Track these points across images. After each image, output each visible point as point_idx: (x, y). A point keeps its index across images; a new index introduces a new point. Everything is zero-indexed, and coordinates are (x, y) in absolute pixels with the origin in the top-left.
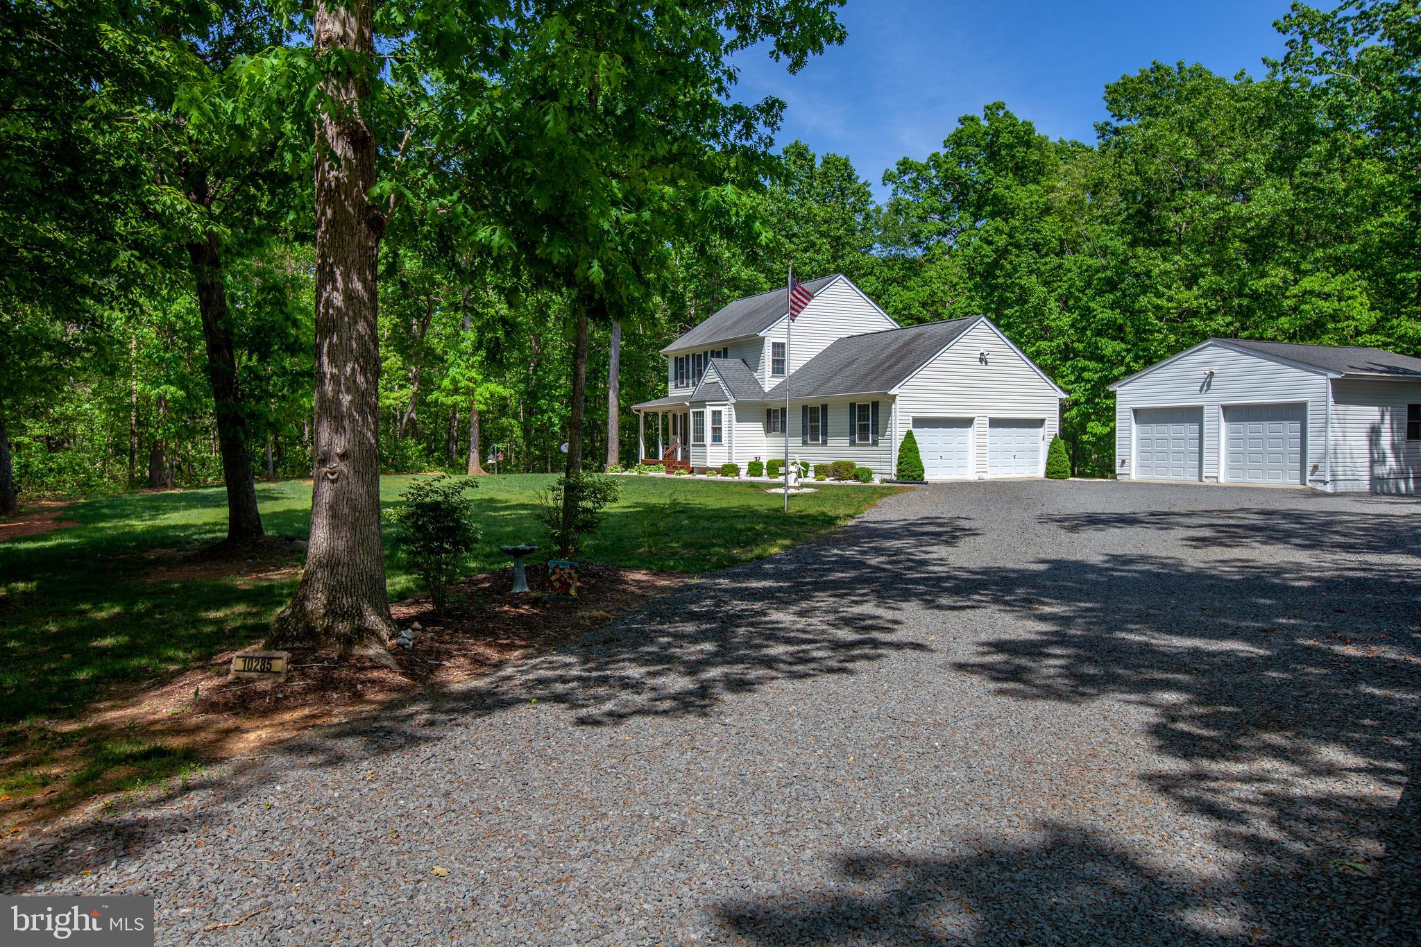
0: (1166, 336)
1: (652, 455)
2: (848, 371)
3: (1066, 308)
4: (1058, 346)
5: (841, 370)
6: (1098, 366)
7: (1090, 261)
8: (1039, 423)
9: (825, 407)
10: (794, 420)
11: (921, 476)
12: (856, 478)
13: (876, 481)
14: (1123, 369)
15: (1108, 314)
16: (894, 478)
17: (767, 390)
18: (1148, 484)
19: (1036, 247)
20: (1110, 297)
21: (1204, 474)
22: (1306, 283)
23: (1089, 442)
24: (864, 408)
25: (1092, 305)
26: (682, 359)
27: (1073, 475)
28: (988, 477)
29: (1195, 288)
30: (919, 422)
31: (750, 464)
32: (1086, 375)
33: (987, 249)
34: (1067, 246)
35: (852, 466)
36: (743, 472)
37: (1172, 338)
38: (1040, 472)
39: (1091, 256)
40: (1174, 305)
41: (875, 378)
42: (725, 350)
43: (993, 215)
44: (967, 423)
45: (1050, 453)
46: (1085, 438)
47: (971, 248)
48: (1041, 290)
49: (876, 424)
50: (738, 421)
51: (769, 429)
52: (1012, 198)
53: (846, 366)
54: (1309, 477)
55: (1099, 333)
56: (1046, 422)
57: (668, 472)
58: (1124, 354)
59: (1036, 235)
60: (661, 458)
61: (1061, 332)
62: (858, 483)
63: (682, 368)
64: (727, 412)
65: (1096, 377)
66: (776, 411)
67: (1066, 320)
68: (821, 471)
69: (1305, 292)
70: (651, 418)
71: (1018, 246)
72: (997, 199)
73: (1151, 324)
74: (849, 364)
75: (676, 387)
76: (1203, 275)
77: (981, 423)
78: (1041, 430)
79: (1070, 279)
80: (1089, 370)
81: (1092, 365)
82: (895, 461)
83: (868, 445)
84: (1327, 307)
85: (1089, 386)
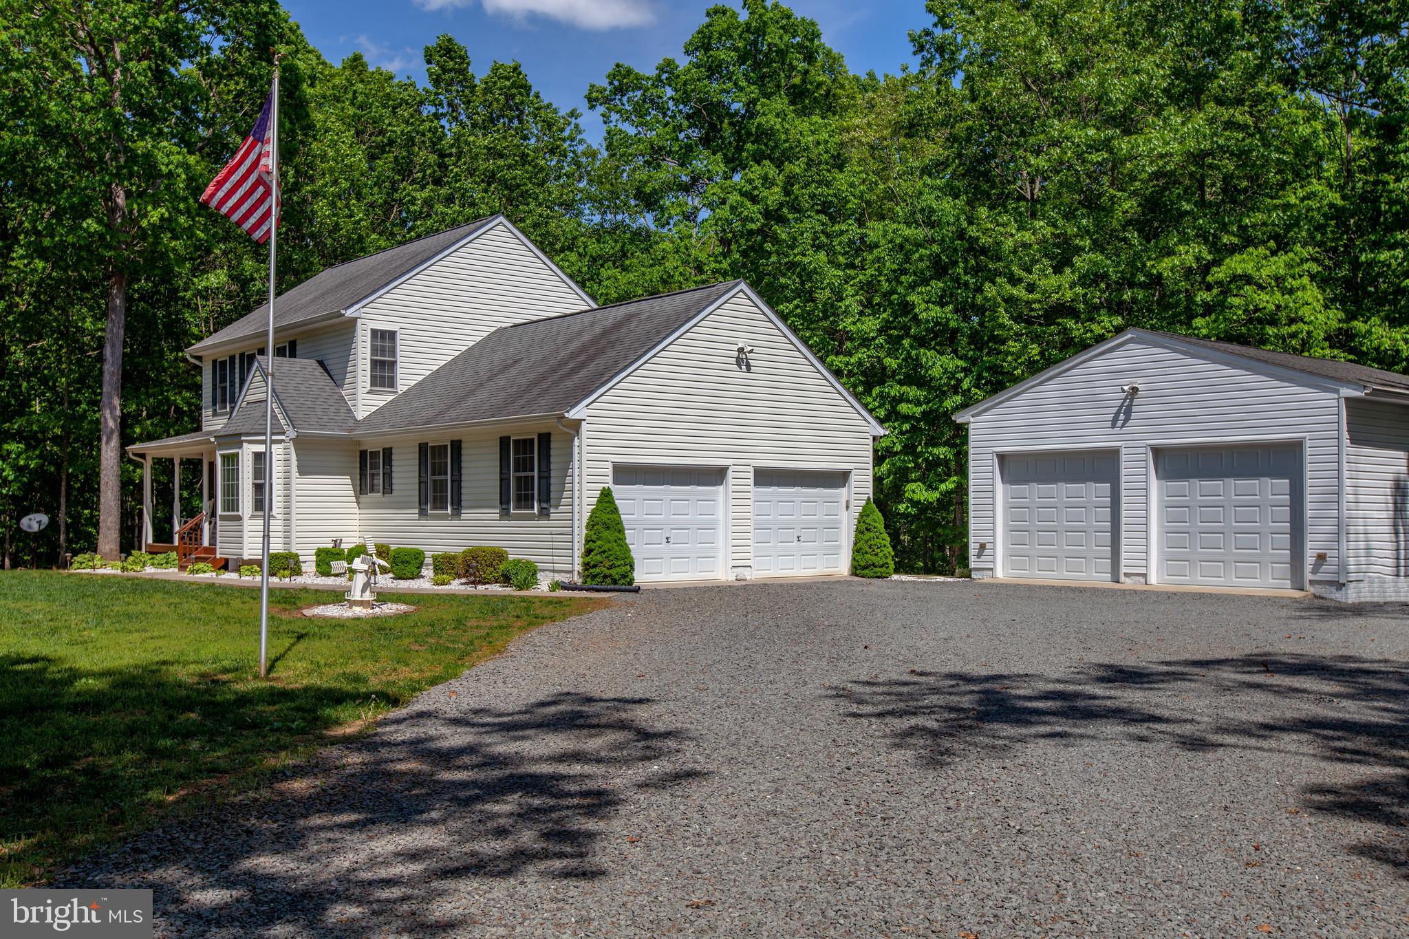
0: (1025, 346)
1: (163, 534)
2: (500, 381)
3: (868, 306)
4: (860, 363)
5: (490, 379)
6: (921, 394)
7: (908, 232)
8: (839, 479)
9: (457, 446)
10: (406, 472)
11: (627, 577)
12: (506, 579)
13: (543, 586)
14: (958, 399)
15: (936, 312)
16: (578, 580)
17: (361, 415)
18: (1030, 588)
19: (824, 209)
20: (937, 285)
21: (1124, 570)
22: (1236, 264)
23: (905, 515)
24: (524, 445)
25: (912, 298)
26: (223, 363)
27: (896, 571)
28: (752, 575)
29: (1068, 270)
30: (626, 474)
31: (319, 553)
32: (903, 408)
33: (752, 210)
34: (873, 211)
35: (500, 556)
36: (309, 567)
37: (1034, 350)
38: (842, 566)
39: (908, 224)
40: (1037, 296)
41: (546, 391)
42: (293, 345)
43: (758, 158)
44: (715, 476)
45: (859, 532)
46: (902, 507)
47: (727, 207)
48: (833, 275)
49: (545, 477)
50: (302, 472)
51: (363, 487)
52: (787, 132)
53: (500, 372)
54: (1309, 576)
55: (921, 342)
56: (853, 478)
57: (182, 568)
58: (960, 375)
59: (824, 190)
60: (176, 543)
61: (866, 342)
62: (509, 591)
63: (223, 380)
64: (281, 456)
65: (918, 411)
66: (374, 455)
67: (871, 325)
68: (445, 565)
69: (1235, 278)
70: (163, 466)
71: (796, 208)
72: (764, 134)
73: (1002, 326)
74: (507, 367)
75: (215, 414)
76: (1079, 250)
77: (740, 478)
78: (843, 490)
79: (878, 259)
80: (908, 401)
81: (913, 392)
82: (579, 548)
83: (531, 517)
84: (1267, 300)
85: (906, 427)
